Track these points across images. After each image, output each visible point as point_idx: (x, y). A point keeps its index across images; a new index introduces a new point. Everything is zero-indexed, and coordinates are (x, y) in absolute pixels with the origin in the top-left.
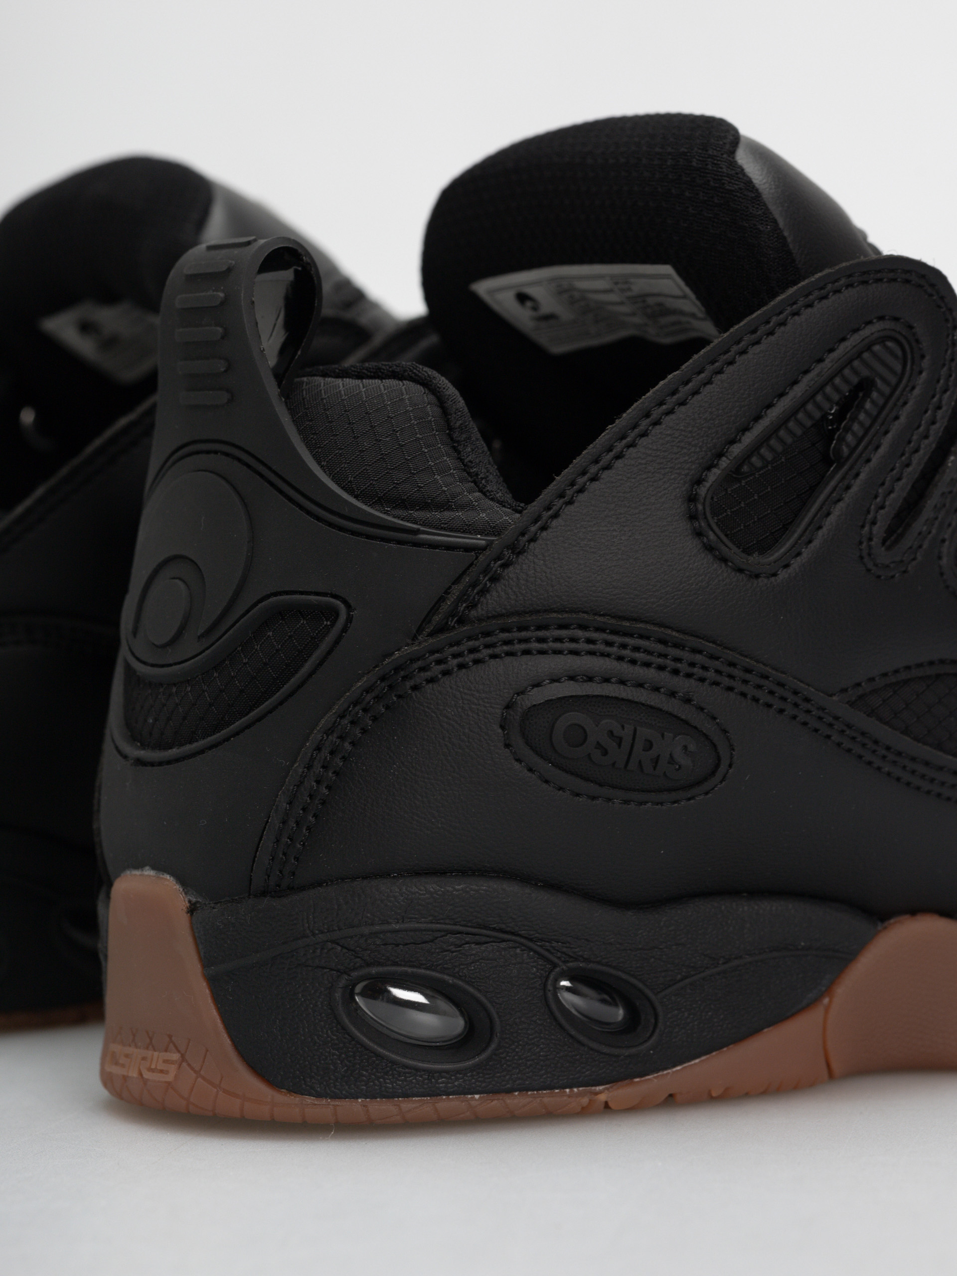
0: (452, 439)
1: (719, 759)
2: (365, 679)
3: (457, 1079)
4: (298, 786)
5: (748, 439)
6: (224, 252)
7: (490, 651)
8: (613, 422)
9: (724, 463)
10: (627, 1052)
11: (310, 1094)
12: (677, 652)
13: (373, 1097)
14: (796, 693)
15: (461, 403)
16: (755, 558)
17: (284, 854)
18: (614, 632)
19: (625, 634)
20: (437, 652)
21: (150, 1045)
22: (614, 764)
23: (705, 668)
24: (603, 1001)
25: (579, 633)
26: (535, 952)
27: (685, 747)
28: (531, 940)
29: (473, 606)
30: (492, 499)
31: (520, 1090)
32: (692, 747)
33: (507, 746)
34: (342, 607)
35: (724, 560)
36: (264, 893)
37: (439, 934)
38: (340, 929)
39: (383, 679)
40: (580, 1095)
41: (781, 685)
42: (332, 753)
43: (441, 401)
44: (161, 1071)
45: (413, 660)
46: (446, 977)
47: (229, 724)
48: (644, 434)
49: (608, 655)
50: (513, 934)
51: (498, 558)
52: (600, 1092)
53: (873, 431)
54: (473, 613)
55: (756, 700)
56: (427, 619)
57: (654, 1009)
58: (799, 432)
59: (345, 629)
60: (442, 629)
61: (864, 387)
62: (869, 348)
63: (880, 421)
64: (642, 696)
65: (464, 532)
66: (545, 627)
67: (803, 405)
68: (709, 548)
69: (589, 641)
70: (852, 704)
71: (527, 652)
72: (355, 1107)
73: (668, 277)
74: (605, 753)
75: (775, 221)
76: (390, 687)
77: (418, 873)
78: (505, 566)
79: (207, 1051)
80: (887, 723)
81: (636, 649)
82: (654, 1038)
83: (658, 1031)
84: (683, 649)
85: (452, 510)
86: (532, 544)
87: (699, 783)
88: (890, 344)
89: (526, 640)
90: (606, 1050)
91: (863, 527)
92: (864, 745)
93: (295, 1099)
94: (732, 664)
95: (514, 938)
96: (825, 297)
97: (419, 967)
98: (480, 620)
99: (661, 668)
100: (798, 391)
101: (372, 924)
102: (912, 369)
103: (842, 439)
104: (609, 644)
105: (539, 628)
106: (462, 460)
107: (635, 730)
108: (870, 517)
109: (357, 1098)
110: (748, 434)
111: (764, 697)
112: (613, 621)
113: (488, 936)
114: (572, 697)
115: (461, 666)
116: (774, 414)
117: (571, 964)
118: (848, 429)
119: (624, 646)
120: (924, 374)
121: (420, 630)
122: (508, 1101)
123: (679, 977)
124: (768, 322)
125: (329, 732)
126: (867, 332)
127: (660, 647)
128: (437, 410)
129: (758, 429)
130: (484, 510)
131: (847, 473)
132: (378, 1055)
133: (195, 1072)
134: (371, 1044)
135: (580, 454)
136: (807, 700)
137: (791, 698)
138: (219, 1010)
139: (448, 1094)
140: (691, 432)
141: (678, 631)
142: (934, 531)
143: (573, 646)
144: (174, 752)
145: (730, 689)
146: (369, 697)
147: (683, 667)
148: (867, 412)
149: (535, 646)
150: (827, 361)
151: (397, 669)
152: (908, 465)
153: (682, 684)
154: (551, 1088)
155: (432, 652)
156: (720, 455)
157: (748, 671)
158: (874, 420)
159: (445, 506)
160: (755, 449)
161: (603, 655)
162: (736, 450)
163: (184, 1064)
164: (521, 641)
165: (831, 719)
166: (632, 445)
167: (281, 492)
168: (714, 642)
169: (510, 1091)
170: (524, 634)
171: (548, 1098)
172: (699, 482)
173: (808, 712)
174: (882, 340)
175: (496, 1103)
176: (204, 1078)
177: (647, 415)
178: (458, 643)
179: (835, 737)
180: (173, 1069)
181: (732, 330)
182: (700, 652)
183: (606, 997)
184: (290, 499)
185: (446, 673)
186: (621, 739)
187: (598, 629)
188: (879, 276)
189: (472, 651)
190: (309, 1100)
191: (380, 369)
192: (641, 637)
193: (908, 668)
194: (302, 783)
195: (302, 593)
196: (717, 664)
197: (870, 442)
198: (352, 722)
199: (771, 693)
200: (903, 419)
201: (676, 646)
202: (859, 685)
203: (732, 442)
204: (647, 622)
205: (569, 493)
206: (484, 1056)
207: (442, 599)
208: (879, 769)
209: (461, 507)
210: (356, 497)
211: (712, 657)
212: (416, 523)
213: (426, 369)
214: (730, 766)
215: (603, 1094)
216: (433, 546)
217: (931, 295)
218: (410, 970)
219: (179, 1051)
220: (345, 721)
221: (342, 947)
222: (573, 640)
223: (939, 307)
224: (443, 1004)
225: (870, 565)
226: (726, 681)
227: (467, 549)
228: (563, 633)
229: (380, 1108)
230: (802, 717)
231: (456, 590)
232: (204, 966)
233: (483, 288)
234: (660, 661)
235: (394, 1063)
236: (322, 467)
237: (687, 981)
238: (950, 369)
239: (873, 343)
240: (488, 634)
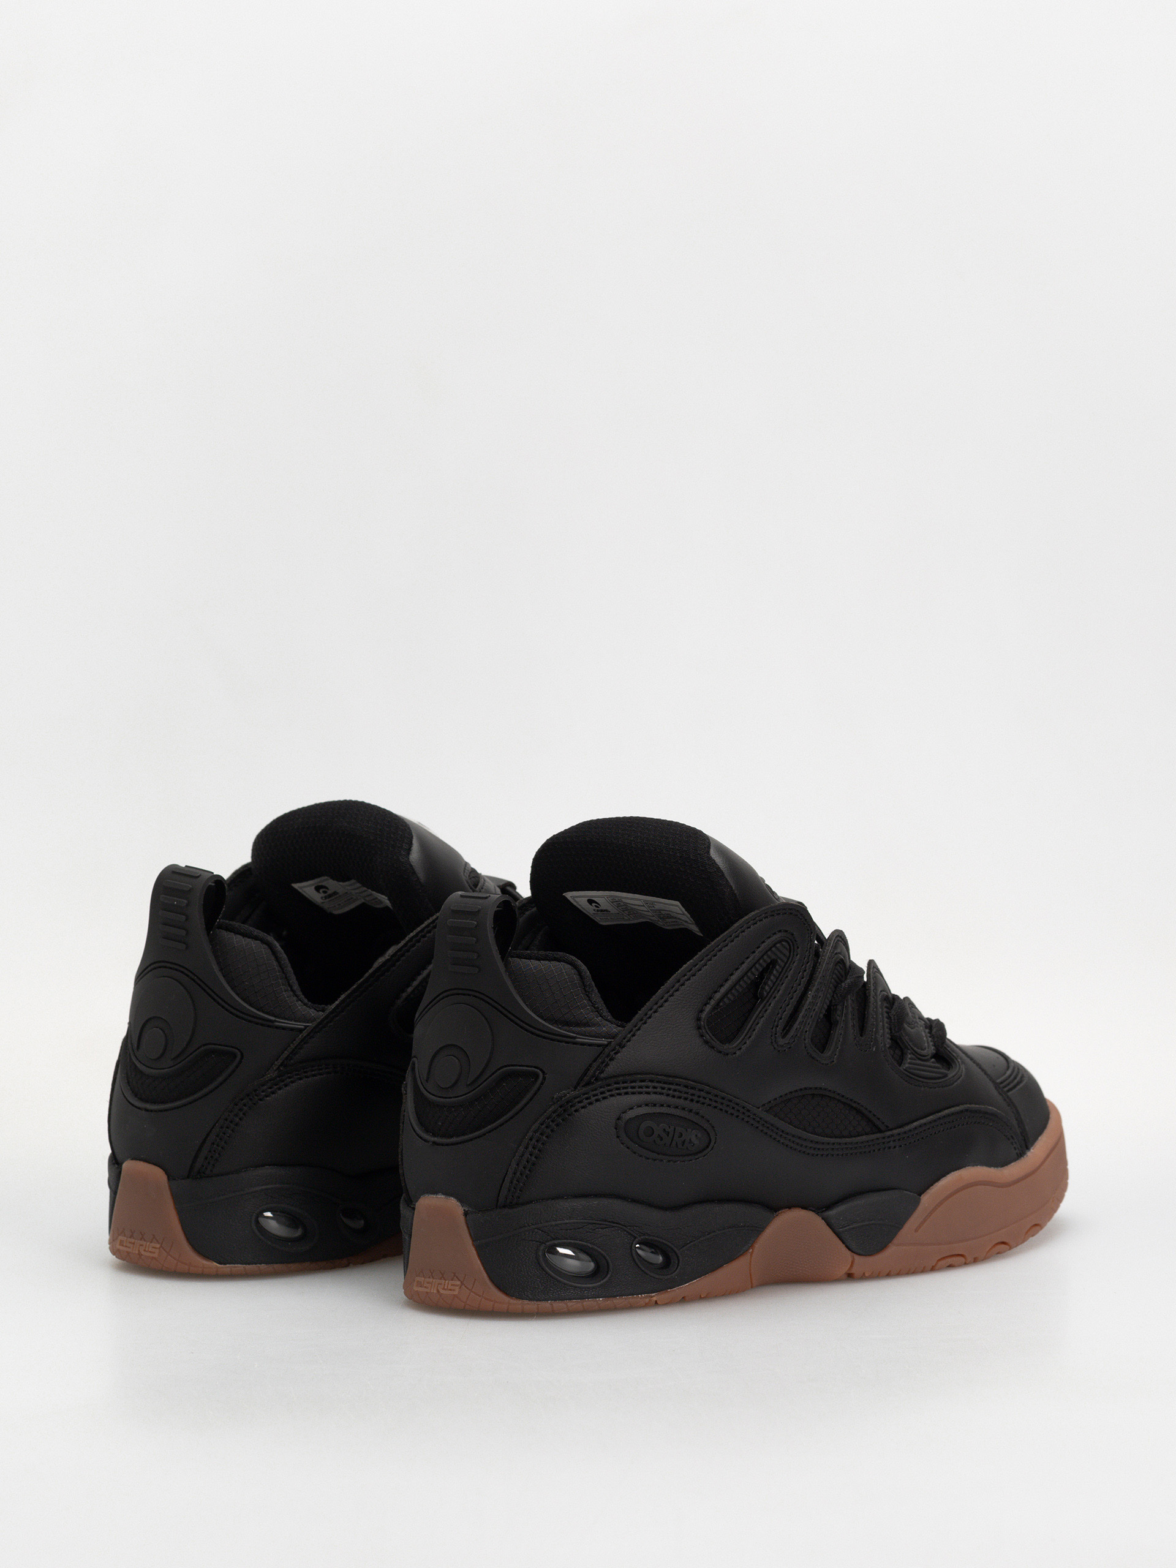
0: (585, 991)
1: (710, 1140)
2: (553, 1107)
3: (593, 1291)
4: (522, 1157)
5: (723, 990)
6: (473, 899)
7: (610, 1093)
8: (663, 985)
9: (712, 1002)
10: (666, 1277)
11: (527, 1299)
12: (692, 1091)
13: (555, 1300)
14: (744, 1108)
15: (588, 973)
16: (726, 1046)
17: (514, 1188)
18: (665, 1083)
19: (670, 1084)
20: (586, 1094)
21: (443, 1277)
22: (665, 1145)
23: (705, 1098)
24: (652, 1252)
25: (650, 1084)
26: (627, 1232)
27: (696, 1136)
28: (625, 1226)
29: (602, 1072)
30: (606, 1020)
31: (620, 1296)
32: (699, 1135)
33: (618, 1137)
34: (541, 1074)
35: (713, 1047)
36: (504, 1207)
37: (585, 1224)
38: (541, 1223)
39: (561, 1107)
40: (645, 1297)
41: (737, 1104)
42: (537, 1141)
43: (580, 973)
44: (450, 1290)
45: (575, 1098)
46: (589, 1245)
47: (484, 1127)
48: (677, 990)
49: (663, 1094)
50: (617, 1223)
51: (613, 1050)
52: (654, 1296)
53: (777, 983)
54: (602, 1075)
55: (727, 1112)
56: (581, 1079)
57: (678, 1257)
58: (745, 986)
59: (542, 1084)
60: (588, 1084)
61: (773, 963)
62: (774, 945)
63: (780, 978)
64: (678, 1112)
65: (596, 1037)
66: (635, 1081)
67: (746, 973)
68: (706, 1042)
69: (655, 1087)
70: (767, 1111)
71: (626, 1093)
72: (546, 1305)
73: (677, 906)
74: (662, 1139)
75: (731, 887)
76: (565, 1111)
77: (576, 1196)
78: (616, 1053)
79: (475, 1280)
80: (783, 1120)
81: (675, 1090)
82: (678, 1270)
83: (679, 1267)
84: (695, 1090)
85: (590, 1026)
86: (629, 1043)
87: (700, 1152)
88: (784, 943)
89: (626, 1088)
90: (657, 1277)
91: (772, 1028)
92: (772, 1130)
93: (520, 1301)
94: (716, 1096)
95: (617, 1225)
96: (756, 923)
97: (576, 1240)
98: (605, 1079)
99: (686, 1099)
100: (744, 967)
101: (556, 1221)
102: (793, 954)
103: (763, 988)
104: (663, 1088)
105: (632, 1082)
106: (591, 1001)
107: (675, 1128)
108: (776, 1023)
109: (548, 1300)
110: (722, 988)
111: (731, 1111)
112: (665, 1078)
113: (606, 1225)
114: (647, 1114)
115: (597, 1100)
116: (734, 978)
117: (642, 1237)
118: (766, 984)
119: (669, 1089)
120: (798, 956)
121: (578, 1084)
122: (614, 1301)
123: (688, 1242)
124: (731, 936)
125: (535, 1132)
126: (774, 938)
127: (685, 1089)
128: (578, 977)
129: (727, 985)
130: (604, 1027)
131: (766, 1004)
132: (558, 1281)
133: (469, 1290)
134: (554, 1275)
135: (649, 1000)
136: (748, 1111)
137: (742, 1110)
138: (481, 1261)
139: (588, 1298)
140: (698, 988)
141: (693, 1081)
142: (802, 1028)
143: (647, 1090)
144: (454, 1140)
145: (716, 1107)
146: (554, 1115)
147: (695, 1098)
148: (774, 975)
149: (630, 1090)
150: (757, 952)
151: (568, 1102)
152: (792, 998)
153: (695, 1106)
154: (633, 1295)
155: (584, 1094)
156: (710, 998)
157: (723, 1098)
158: (777, 979)
159: (587, 1025)
160: (725, 995)
161: (660, 1094)
162: (718, 996)
163: (463, 1286)
164: (624, 1088)
165: (758, 1119)
166: (672, 995)
167: (507, 1017)
168: (708, 1086)
169: (615, 1296)
170: (625, 1085)
171: (631, 1299)
172: (702, 1011)
173: (749, 1116)
174: (780, 942)
175: (609, 1302)
176: (474, 1293)
177: (679, 981)
178: (596, 1090)
179: (761, 1128)
180: (457, 1289)
181: (715, 941)
182: (703, 1091)
183: (653, 1250)
184: (512, 1020)
185: (590, 1104)
186: (668, 1133)
187: (658, 1082)
188: (779, 912)
189: (602, 1093)
190: (526, 1302)
191: (548, 955)
192: (677, 1085)
193: (791, 1093)
194: (523, 1155)
195: (520, 1066)
196: (710, 1096)
197: (775, 989)
198: (547, 1127)
199: (733, 1108)
200: (789, 977)
201: (692, 1088)
202: (770, 1102)
203: (716, 992)
204: (679, 1078)
205: (645, 1019)
206: (605, 1280)
207: (588, 1070)
208: (779, 1141)
209: (594, 1025)
210: (545, 1020)
211: (708, 1093)
212: (574, 1033)
213: (571, 956)
214: (715, 1143)
215: (655, 1297)
216: (583, 1044)
217: (801, 919)
218: (572, 1241)
219: (459, 1280)
220: (543, 1127)
221: (542, 1231)
222: (647, 1087)
223: (805, 924)
224: (583, 1256)
225: (776, 1046)
226: (714, 1104)
227: (599, 1045)
228: (643, 1084)
229: (559, 1305)
230: (746, 1119)
231: (595, 1065)
232: (473, 1241)
233: (569, 895)
234: (685, 1095)
235: (565, 1284)
236: (526, 1005)
237: (692, 1243)
238: (810, 952)
239: (776, 943)
240: (609, 1085)
